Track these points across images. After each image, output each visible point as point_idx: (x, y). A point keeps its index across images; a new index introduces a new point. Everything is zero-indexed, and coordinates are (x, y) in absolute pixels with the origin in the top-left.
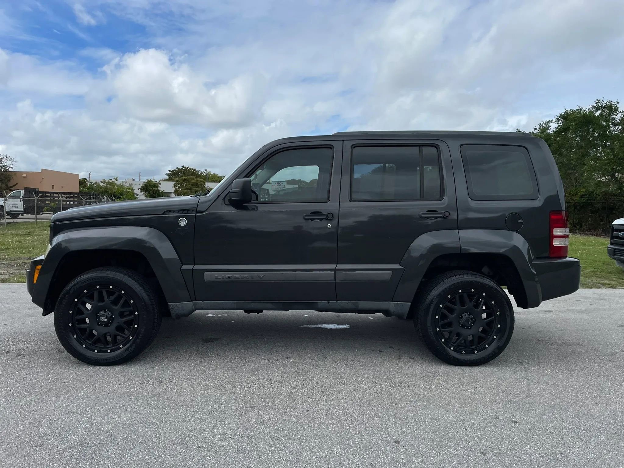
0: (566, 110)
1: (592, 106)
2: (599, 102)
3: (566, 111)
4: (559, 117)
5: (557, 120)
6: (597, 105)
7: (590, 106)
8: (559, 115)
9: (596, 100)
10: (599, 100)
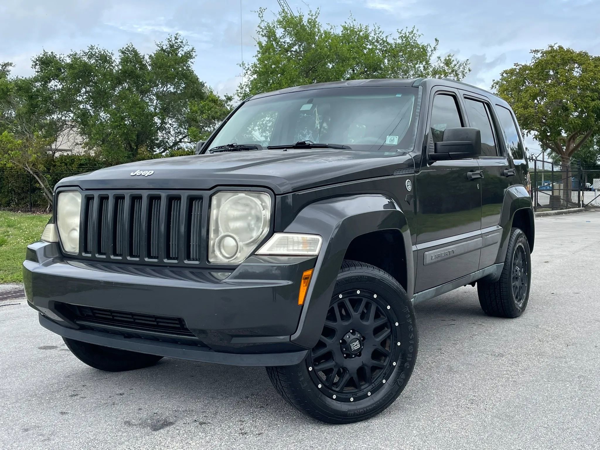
0: (44, 51)
1: (83, 52)
2: (92, 48)
3: (45, 53)
4: (37, 60)
5: (35, 64)
6: (90, 51)
7: (81, 51)
8: (36, 57)
9: (90, 46)
10: (93, 46)
